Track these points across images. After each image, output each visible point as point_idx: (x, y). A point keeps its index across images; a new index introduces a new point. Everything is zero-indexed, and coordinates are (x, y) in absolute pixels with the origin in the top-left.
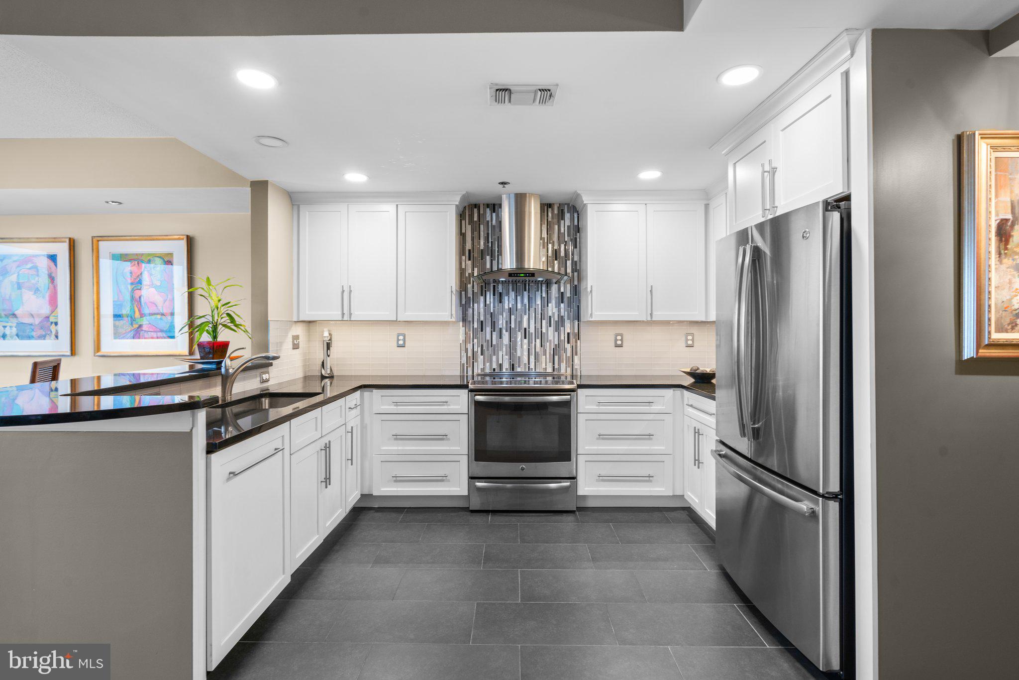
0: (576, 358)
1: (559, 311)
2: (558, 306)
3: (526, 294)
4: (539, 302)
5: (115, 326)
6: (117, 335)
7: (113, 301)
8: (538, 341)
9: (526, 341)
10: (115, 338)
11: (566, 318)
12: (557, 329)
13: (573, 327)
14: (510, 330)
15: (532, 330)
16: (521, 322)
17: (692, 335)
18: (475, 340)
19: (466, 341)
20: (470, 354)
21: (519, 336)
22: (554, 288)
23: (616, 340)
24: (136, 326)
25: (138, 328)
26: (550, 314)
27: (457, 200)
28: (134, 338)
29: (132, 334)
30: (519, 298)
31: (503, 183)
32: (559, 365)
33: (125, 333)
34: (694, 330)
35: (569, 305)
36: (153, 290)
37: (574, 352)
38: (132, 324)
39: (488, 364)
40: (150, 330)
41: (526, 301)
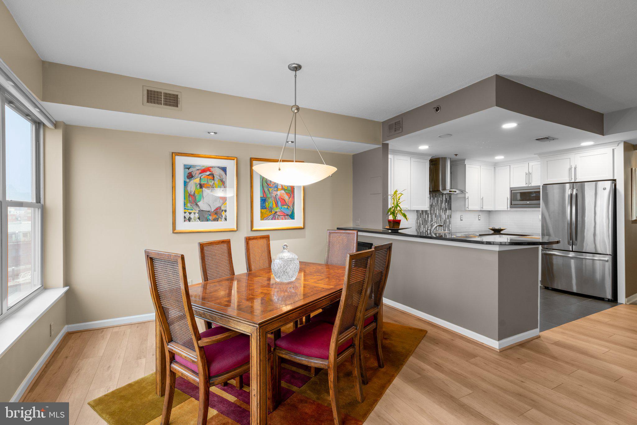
0: (450, 225)
1: (446, 206)
2: (445, 204)
3: (436, 198)
4: (440, 202)
5: (261, 212)
6: (263, 218)
7: (261, 198)
8: (439, 218)
9: (436, 218)
10: (261, 220)
11: (447, 209)
12: (445, 214)
13: (449, 212)
14: (431, 214)
15: (438, 214)
16: (434, 211)
17: (480, 215)
18: (420, 218)
19: (418, 219)
20: (419, 225)
21: (434, 216)
22: (444, 196)
23: (461, 218)
24: (273, 212)
25: (275, 213)
26: (443, 207)
27: (430, 158)
28: (272, 219)
29: (271, 217)
30: (434, 200)
31: (456, 155)
32: (445, 228)
33: (267, 217)
34: (480, 214)
35: (448, 204)
36: (283, 191)
37: (450, 223)
38: (271, 211)
39: (424, 229)
40: (282, 215)
41: (436, 202)
